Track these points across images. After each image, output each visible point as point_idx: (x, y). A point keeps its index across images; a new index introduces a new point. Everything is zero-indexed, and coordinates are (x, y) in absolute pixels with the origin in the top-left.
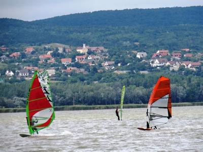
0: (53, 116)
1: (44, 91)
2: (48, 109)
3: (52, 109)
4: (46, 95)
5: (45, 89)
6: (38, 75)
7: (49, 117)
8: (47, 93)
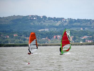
0: (70, 47)
1: (68, 37)
2: (69, 45)
3: (70, 45)
4: (69, 39)
5: (68, 36)
6: (66, 31)
7: (69, 48)
8: (69, 38)
